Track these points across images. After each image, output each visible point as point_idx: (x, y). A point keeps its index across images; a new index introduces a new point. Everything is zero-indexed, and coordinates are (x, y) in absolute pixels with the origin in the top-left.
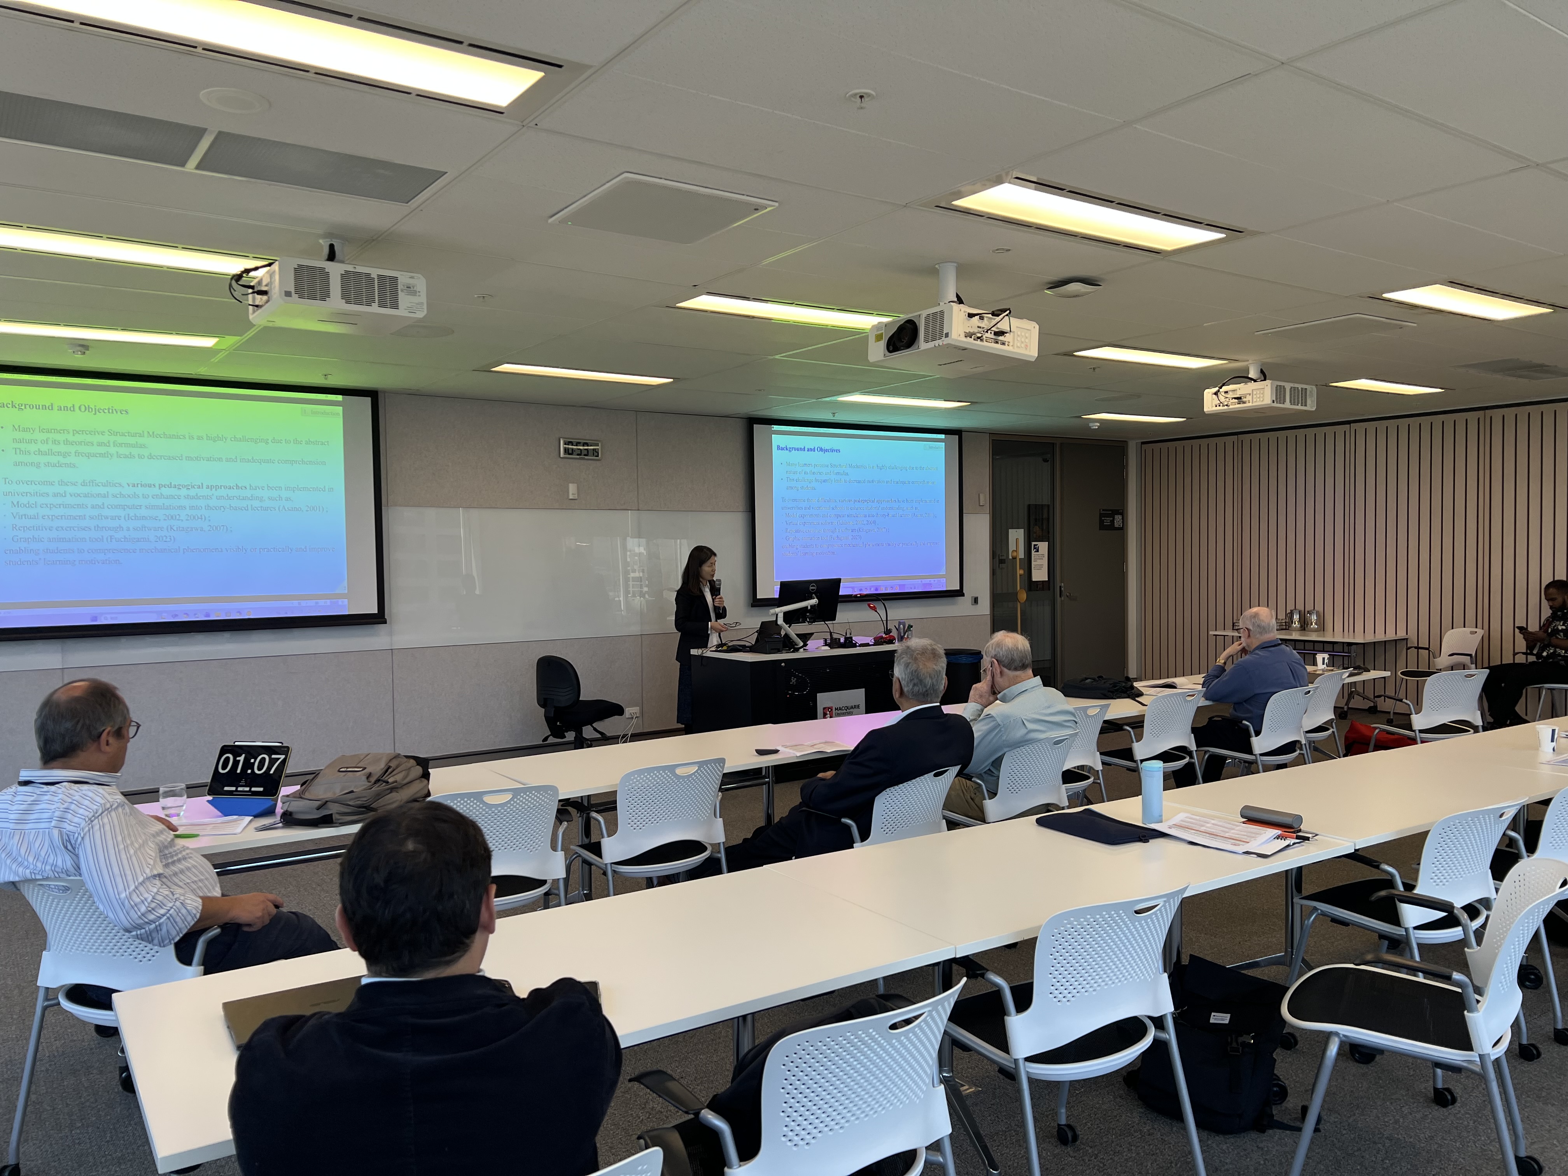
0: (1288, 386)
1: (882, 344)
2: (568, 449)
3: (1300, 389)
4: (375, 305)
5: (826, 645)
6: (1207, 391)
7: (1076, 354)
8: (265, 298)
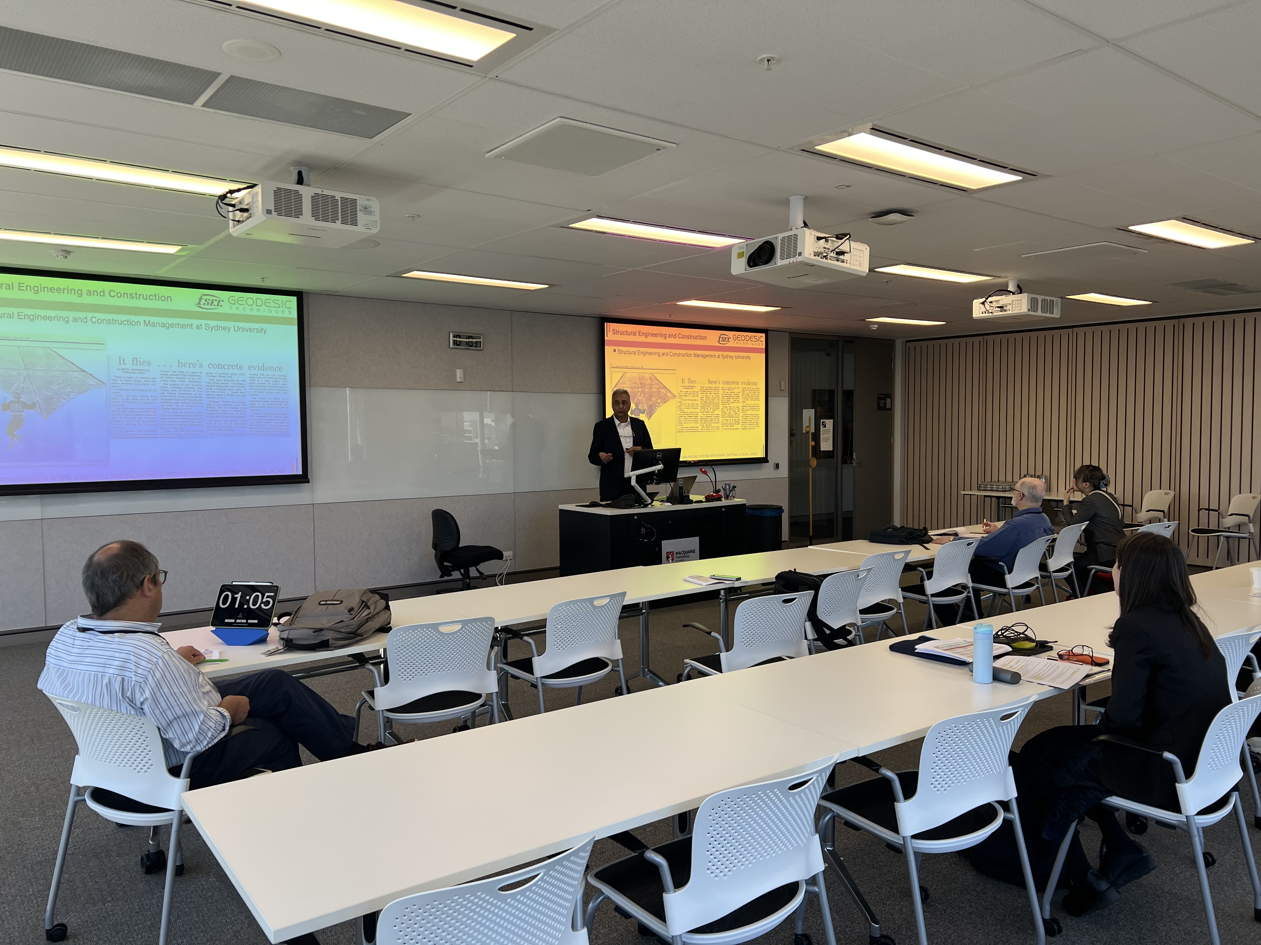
0: (1040, 298)
1: (744, 260)
2: (456, 341)
3: (1049, 300)
4: (338, 222)
5: (668, 501)
6: (975, 301)
7: (877, 270)
8: (246, 214)
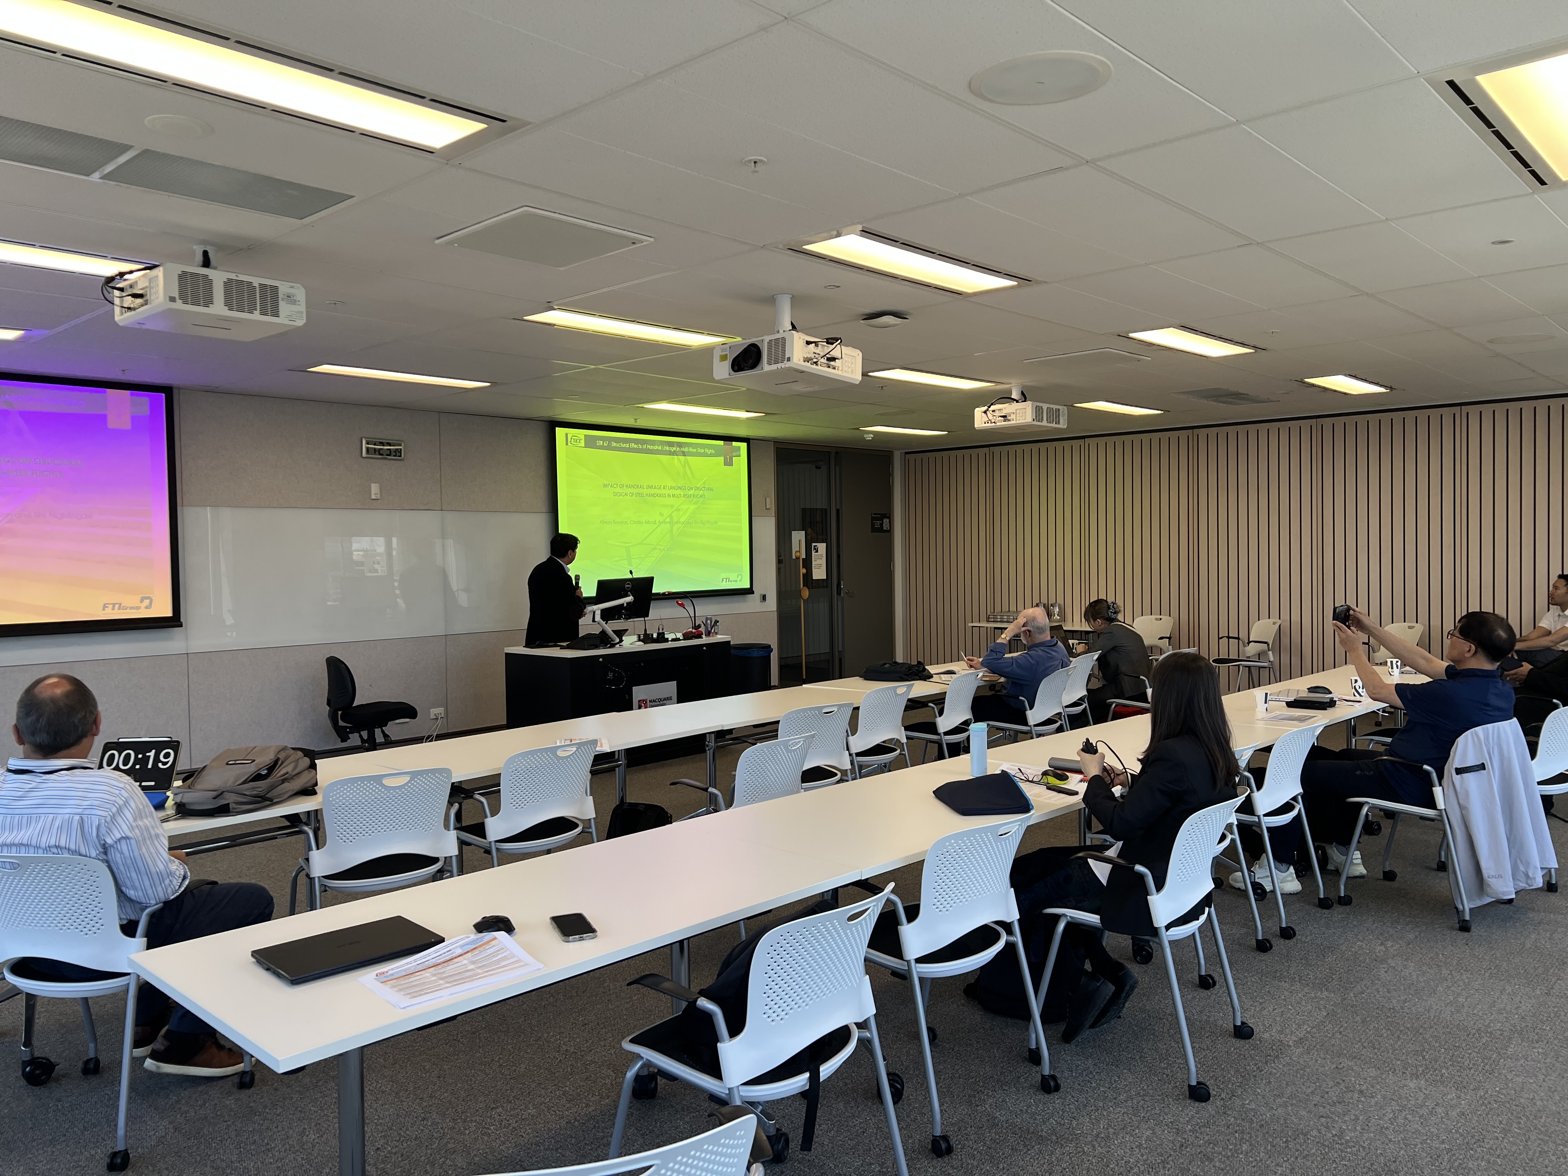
0: (1045, 406)
1: (727, 364)
2: (370, 448)
3: (1054, 409)
4: (257, 313)
5: (639, 640)
6: (977, 409)
7: (870, 374)
8: (139, 301)
